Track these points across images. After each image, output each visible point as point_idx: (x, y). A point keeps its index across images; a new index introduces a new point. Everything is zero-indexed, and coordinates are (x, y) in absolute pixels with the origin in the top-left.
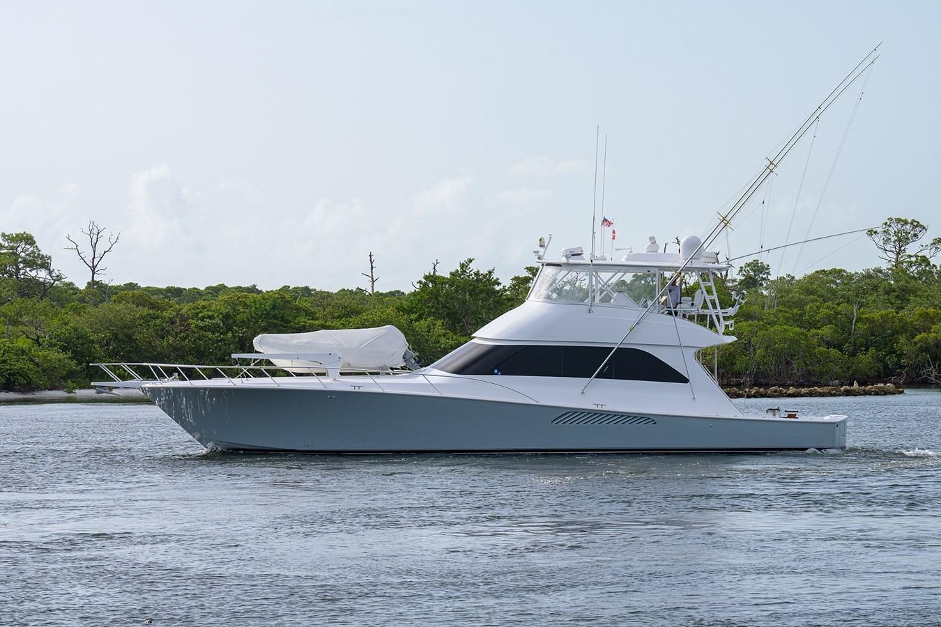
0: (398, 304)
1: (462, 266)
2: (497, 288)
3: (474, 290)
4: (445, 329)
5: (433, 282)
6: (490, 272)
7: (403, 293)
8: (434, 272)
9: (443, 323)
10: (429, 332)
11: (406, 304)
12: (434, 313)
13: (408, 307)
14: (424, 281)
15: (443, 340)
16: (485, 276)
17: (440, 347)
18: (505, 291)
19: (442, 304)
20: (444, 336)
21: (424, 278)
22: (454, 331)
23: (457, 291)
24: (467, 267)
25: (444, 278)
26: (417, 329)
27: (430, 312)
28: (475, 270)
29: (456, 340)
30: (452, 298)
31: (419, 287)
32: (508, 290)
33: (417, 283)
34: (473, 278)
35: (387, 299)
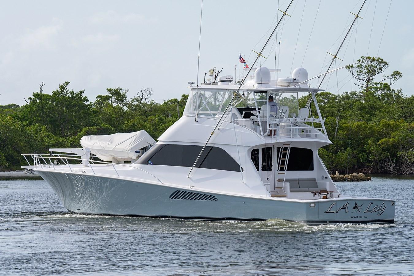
0: (14, 114)
1: (61, 87)
2: (86, 103)
3: (69, 105)
4: (48, 132)
5: (39, 99)
6: (81, 92)
7: (18, 106)
8: (41, 92)
9: (46, 128)
10: (36, 134)
11: (20, 114)
12: (41, 120)
13: (21, 116)
14: (33, 97)
15: (46, 140)
16: (77, 95)
17: (44, 145)
18: (92, 105)
19: (46, 114)
20: (48, 137)
21: (33, 95)
22: (55, 133)
23: (57, 105)
24: (64, 88)
25: (47, 96)
26: (28, 132)
27: (37, 120)
28: (71, 90)
29: (56, 140)
30: (53, 110)
31: (29, 102)
32: (94, 105)
33: (28, 99)
34: (69, 96)
35: (6, 110)
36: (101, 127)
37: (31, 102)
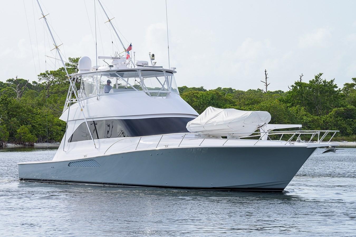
0: (280, 98)
1: (316, 77)
2: (336, 89)
3: (322, 91)
4: (306, 112)
5: (300, 86)
6: (332, 81)
7: (283, 92)
8: (301, 81)
9: (305, 108)
10: (297, 113)
11: (284, 98)
12: (300, 103)
13: (286, 99)
14: (295, 85)
15: (305, 118)
16: (329, 83)
17: (303, 121)
18: (340, 91)
19: (305, 98)
20: (306, 115)
21: (295, 84)
22: (311, 113)
23: (313, 91)
24: (319, 78)
25: (306, 84)
26: (290, 112)
27: (298, 102)
28: (324, 80)
29: (312, 118)
30: (310, 95)
31: (292, 89)
32: (342, 91)
33: (291, 86)
34: (322, 84)
35: (274, 95)
36: (347, 108)
37: (293, 88)
